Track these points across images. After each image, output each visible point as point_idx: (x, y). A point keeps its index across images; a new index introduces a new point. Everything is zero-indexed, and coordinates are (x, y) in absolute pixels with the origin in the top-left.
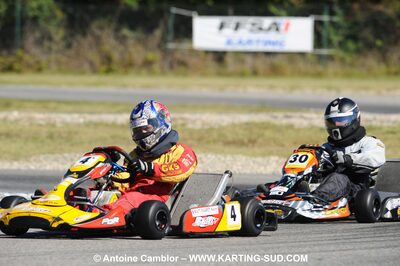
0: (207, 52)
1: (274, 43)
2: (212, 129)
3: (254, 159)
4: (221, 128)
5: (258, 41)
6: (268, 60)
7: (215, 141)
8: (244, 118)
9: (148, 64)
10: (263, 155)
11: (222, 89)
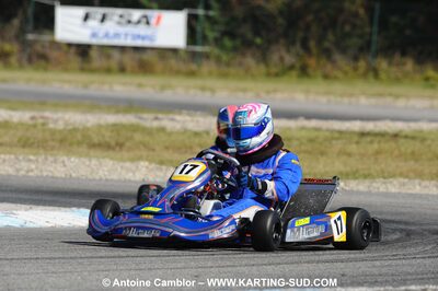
0: (70, 45)
1: (143, 38)
2: (75, 130)
3: (121, 164)
4: (86, 129)
5: (126, 35)
6: (137, 56)
7: (79, 144)
8: (111, 119)
9: (4, 57)
10: (132, 160)
11: (86, 86)
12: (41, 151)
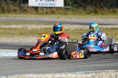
0: (33, 7)
1: (52, 5)
4: (37, 29)
5: (48, 4)
7: (35, 33)
8: (44, 26)
9: (15, 11)
11: (37, 18)
12: (25, 36)
